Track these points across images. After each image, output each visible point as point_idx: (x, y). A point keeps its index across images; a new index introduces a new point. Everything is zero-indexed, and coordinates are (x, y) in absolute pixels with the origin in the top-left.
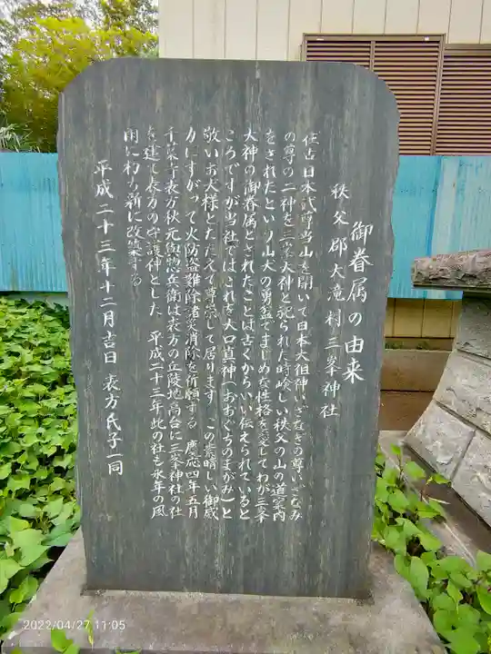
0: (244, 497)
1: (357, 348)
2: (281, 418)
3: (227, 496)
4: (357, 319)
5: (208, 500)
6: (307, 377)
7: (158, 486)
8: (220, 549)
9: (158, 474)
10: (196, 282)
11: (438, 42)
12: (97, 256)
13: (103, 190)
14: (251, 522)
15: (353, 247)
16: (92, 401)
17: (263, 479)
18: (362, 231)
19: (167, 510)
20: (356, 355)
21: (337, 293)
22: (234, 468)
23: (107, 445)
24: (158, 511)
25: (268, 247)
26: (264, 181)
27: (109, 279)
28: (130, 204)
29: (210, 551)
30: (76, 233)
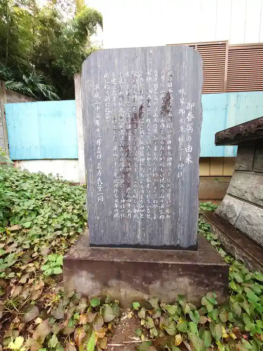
0: (149, 209)
1: (190, 150)
2: (162, 178)
3: (142, 209)
4: (190, 139)
5: (135, 211)
6: (172, 162)
7: (116, 206)
8: (139, 230)
9: (116, 201)
10: (130, 127)
11: (225, 44)
12: (94, 120)
13: (96, 96)
14: (151, 219)
15: (187, 112)
16: (92, 173)
17: (156, 202)
18: (190, 106)
19: (119, 215)
20: (190, 153)
21: (182, 128)
22: (145, 197)
23: (97, 190)
24: (116, 215)
25: (156, 114)
26: (154, 89)
27: (99, 128)
28: (106, 100)
29: (136, 231)
30: (87, 111)
